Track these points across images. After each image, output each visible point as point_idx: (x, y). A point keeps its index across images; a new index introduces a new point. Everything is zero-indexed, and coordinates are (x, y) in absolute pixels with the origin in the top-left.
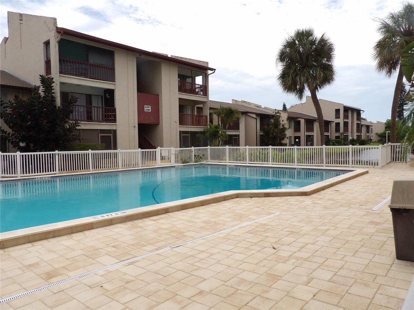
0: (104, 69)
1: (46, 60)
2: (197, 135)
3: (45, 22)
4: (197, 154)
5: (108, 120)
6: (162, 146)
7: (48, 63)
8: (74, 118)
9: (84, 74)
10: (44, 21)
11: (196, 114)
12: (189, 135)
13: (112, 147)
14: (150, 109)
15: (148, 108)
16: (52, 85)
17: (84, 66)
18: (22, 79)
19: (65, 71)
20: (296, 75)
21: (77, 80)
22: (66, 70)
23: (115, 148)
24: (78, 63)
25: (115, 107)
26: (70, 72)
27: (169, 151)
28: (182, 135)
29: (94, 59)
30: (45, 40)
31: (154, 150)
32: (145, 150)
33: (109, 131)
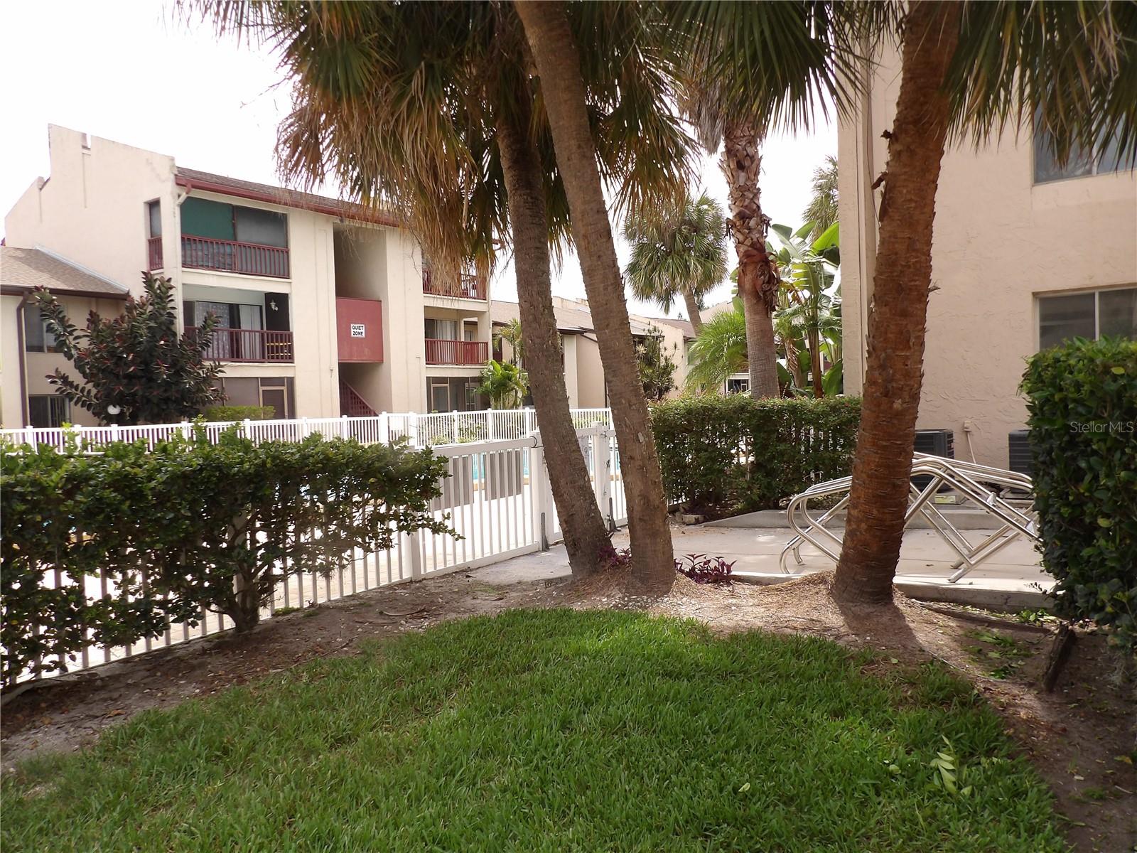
0: (267, 252)
1: (149, 237)
2: (467, 385)
3: (149, 163)
4: (464, 426)
5: (277, 357)
6: (390, 411)
7: (155, 245)
8: (210, 356)
9: (229, 265)
10: (147, 160)
11: (463, 340)
12: (448, 385)
13: (286, 414)
14: (363, 331)
15: (358, 330)
16: (170, 293)
17: (228, 249)
18: (88, 273)
19: (192, 261)
20: (654, 270)
21: (215, 277)
22: (194, 259)
23: (292, 415)
24: (217, 243)
25: (291, 330)
26: (200, 263)
27: (406, 421)
28: (432, 385)
29: (248, 233)
30: (151, 197)
31: (375, 418)
32: (355, 419)
33: (279, 381)
